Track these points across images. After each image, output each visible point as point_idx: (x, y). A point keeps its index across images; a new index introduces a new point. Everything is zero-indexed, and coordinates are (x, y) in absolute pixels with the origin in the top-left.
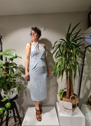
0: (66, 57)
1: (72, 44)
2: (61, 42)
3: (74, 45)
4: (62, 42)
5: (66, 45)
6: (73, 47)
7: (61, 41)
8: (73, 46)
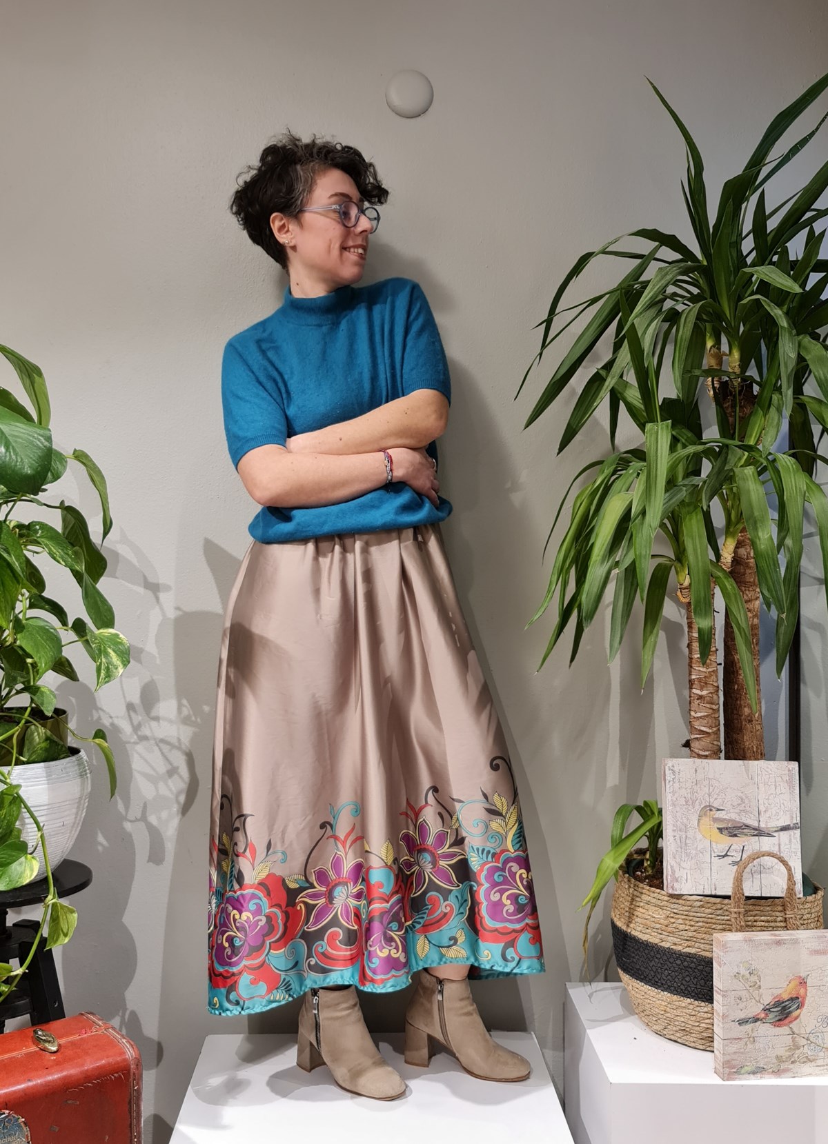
0: (697, 432)
1: (764, 287)
2: (645, 260)
3: (780, 297)
4: (651, 257)
5: (694, 299)
6: (771, 322)
7: (645, 246)
8: (777, 313)
